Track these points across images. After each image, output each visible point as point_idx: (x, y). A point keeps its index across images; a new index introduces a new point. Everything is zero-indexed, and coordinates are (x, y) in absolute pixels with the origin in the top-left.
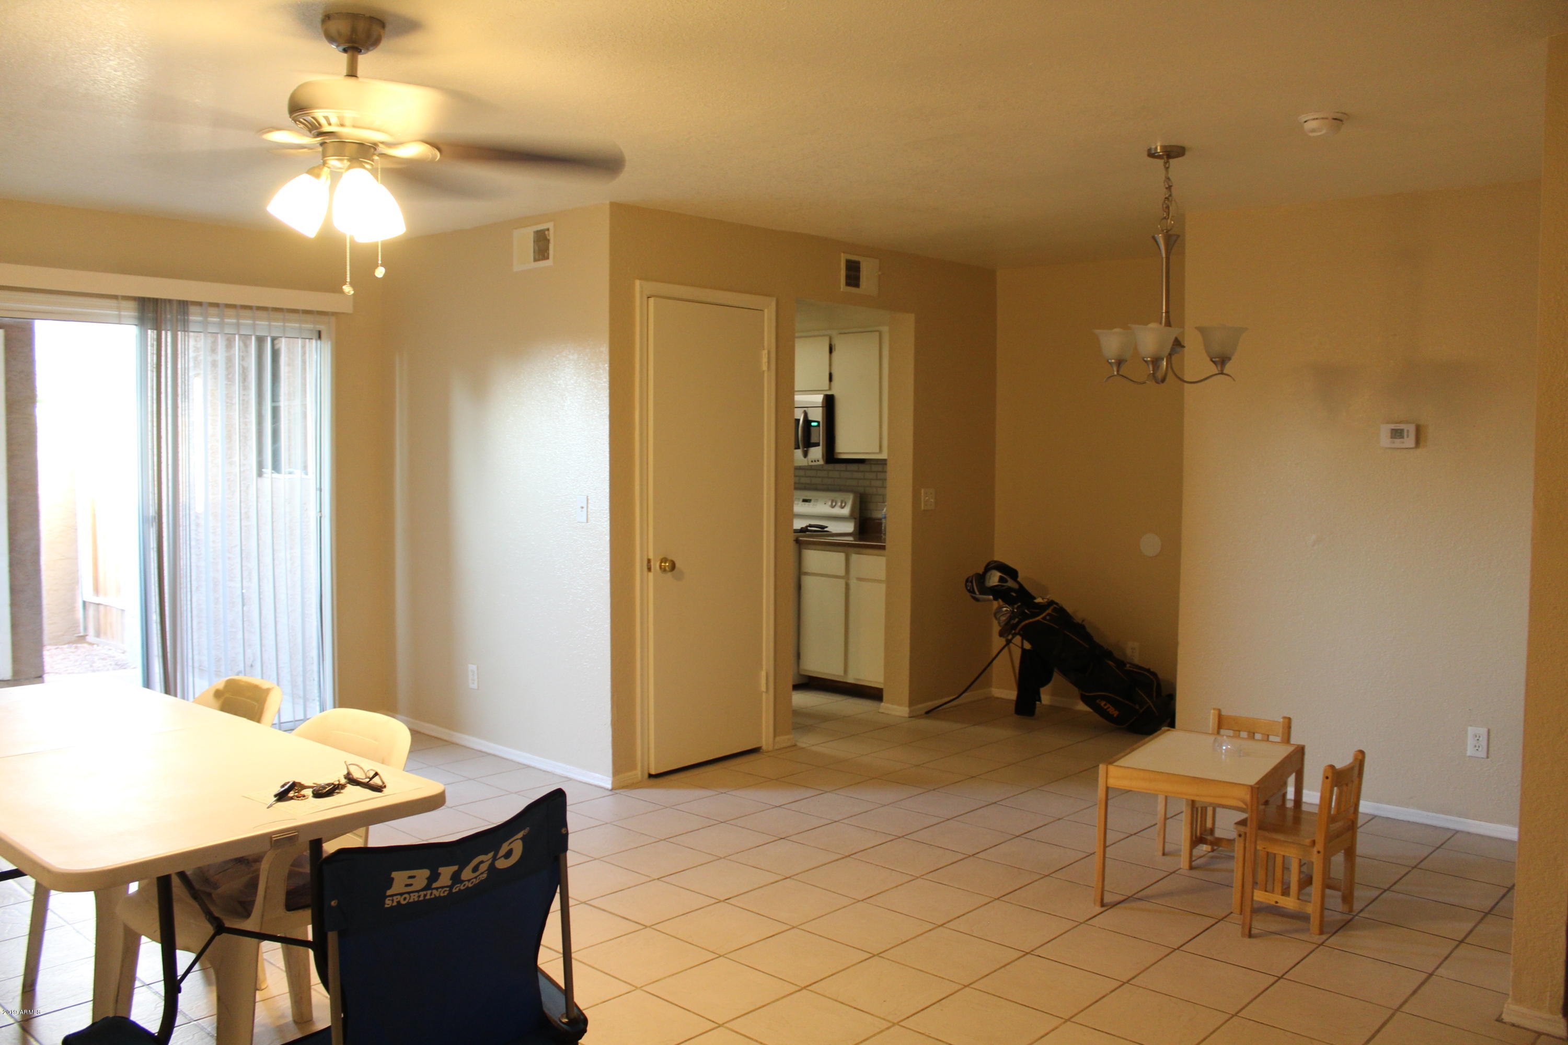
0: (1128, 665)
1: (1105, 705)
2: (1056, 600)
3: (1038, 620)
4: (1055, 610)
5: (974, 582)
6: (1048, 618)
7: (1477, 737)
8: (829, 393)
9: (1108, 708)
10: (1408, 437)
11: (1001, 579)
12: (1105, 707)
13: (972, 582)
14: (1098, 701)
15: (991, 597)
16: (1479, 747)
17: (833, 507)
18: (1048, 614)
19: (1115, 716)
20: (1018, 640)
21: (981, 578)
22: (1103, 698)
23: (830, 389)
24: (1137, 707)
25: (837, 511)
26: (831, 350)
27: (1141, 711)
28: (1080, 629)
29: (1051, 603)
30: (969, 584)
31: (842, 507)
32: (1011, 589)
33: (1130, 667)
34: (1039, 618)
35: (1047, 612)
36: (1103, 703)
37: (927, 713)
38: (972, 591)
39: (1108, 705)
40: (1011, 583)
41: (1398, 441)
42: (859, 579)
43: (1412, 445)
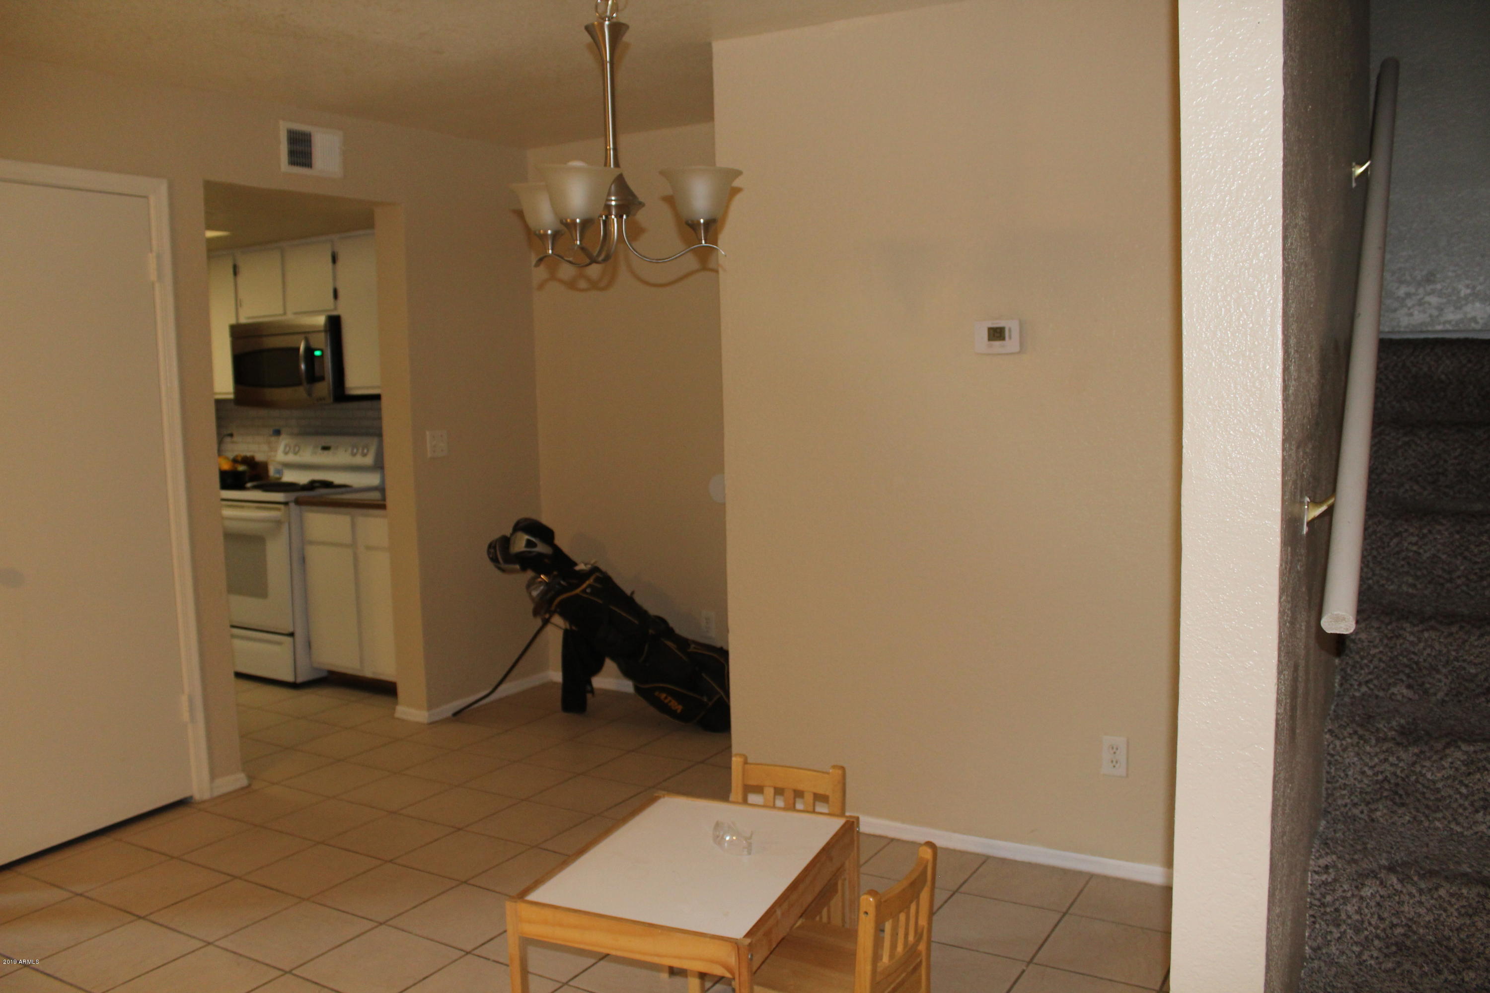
0: (693, 646)
1: (666, 698)
2: (603, 567)
3: (577, 595)
4: (597, 580)
5: (497, 548)
6: (588, 590)
7: (1114, 749)
8: (335, 313)
9: (670, 701)
10: (1010, 337)
11: (529, 544)
12: (666, 701)
13: (495, 548)
14: (657, 694)
15: (518, 567)
16: (1117, 762)
17: (354, 455)
18: (590, 586)
19: (679, 711)
20: (557, 620)
21: (505, 542)
22: (663, 690)
23: (335, 309)
24: (705, 699)
25: (359, 460)
26: (334, 260)
27: (710, 704)
28: (628, 602)
29: (595, 569)
30: (492, 550)
31: (364, 455)
32: (540, 555)
33: (695, 648)
34: (578, 591)
35: (588, 583)
36: (663, 696)
37: (456, 714)
38: (494, 560)
39: (669, 698)
40: (541, 548)
41: (997, 343)
42: (369, 548)
43: (1016, 349)
